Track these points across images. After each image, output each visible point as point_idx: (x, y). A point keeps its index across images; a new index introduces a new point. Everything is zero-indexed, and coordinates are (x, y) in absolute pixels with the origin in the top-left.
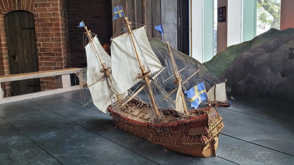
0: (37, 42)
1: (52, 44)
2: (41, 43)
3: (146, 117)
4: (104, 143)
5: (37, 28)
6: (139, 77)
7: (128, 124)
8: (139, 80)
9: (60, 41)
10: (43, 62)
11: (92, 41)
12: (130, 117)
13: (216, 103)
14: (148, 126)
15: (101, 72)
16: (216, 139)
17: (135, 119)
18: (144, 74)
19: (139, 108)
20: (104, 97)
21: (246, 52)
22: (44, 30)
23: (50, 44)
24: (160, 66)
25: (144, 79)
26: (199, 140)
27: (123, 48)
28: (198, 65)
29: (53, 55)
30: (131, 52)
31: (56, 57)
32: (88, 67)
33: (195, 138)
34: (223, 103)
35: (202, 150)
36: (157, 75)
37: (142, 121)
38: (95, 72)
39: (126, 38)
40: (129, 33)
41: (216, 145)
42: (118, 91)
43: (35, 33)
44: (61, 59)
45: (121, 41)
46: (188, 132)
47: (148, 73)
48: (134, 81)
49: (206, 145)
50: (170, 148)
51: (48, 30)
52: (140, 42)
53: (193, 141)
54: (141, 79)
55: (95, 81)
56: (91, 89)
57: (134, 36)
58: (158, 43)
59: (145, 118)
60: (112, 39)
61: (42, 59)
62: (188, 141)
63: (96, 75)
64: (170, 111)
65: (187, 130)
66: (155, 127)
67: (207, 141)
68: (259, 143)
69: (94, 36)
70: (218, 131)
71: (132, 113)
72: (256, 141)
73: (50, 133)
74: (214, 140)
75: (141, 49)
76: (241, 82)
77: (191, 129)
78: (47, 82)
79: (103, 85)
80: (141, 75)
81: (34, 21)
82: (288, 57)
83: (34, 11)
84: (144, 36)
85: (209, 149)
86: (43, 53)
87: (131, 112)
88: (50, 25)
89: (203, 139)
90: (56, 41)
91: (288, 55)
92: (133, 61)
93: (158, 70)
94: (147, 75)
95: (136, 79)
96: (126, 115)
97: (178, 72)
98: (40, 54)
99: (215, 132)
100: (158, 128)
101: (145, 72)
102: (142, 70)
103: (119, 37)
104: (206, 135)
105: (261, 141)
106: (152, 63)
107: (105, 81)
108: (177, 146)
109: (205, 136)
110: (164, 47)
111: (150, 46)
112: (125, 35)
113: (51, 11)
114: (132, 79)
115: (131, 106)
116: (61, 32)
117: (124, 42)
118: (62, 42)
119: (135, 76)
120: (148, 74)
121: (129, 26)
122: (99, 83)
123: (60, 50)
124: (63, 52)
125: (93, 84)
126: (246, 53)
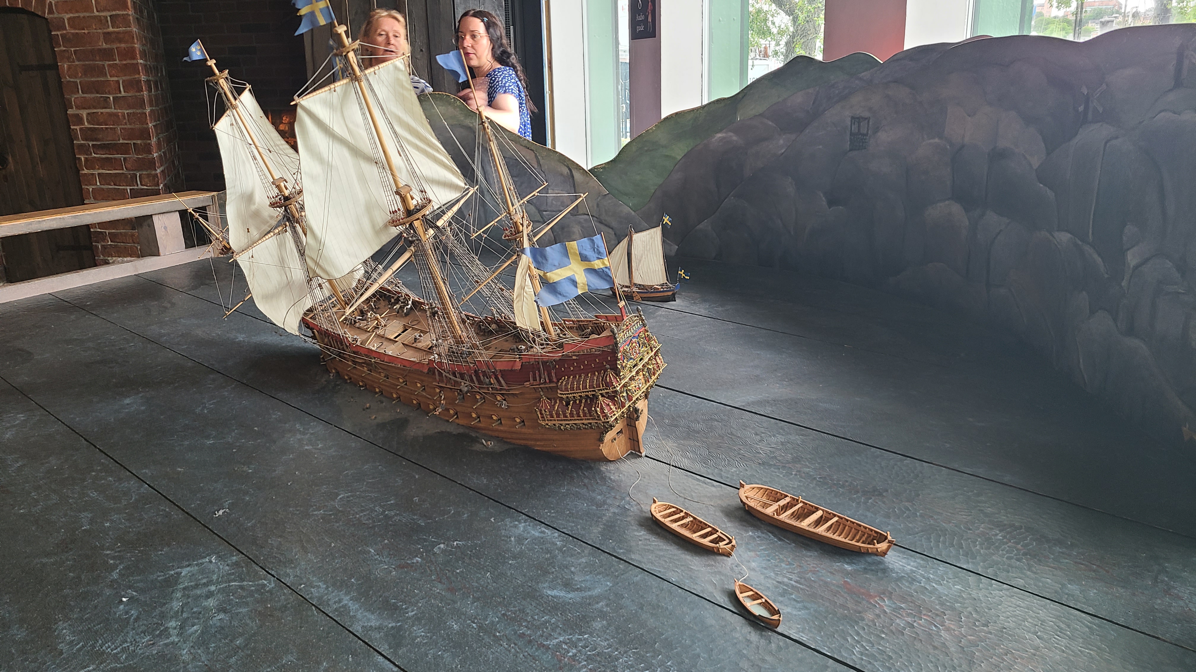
0: (70, 112)
1: (116, 115)
2: (84, 113)
3: (426, 341)
4: (298, 426)
5: (65, 66)
6: (394, 223)
7: (369, 364)
8: (395, 231)
9: (142, 105)
10: (96, 172)
11: (235, 107)
12: (373, 345)
13: (635, 289)
14: (432, 370)
15: (272, 205)
16: (642, 405)
17: (391, 350)
18: (409, 213)
19: (400, 314)
20: (289, 285)
21: (720, 131)
22: (88, 70)
23: (110, 115)
24: (460, 182)
25: (411, 225)
26: (590, 411)
27: (338, 129)
28: (577, 175)
29: (124, 149)
30: (365, 143)
31: (133, 156)
32: (228, 191)
33: (577, 406)
34: (656, 290)
35: (601, 440)
36: (450, 214)
37: (411, 356)
38: (253, 208)
39: (345, 94)
40: (355, 78)
41: (642, 424)
42: (328, 268)
43: (60, 83)
44: (151, 164)
45: (331, 106)
46: (557, 388)
47: (423, 207)
48: (378, 232)
49: (611, 427)
50: (501, 435)
51: (101, 71)
52: (393, 107)
53: (571, 414)
54: (401, 228)
55: (255, 233)
56: (243, 260)
57: (372, 90)
58: (451, 109)
59: (419, 345)
60: (297, 100)
61: (90, 163)
62: (558, 415)
63: (256, 215)
64: (498, 323)
65: (551, 381)
66: (454, 374)
67: (614, 413)
68: (768, 411)
69: (240, 91)
70: (647, 381)
71: (380, 332)
72: (760, 403)
73: (127, 401)
74: (636, 410)
75: (395, 132)
76: (705, 225)
77: (563, 382)
78: (113, 236)
79: (281, 246)
80: (401, 214)
81: (52, 41)
82: (847, 146)
83: (51, 12)
84: (402, 86)
85: (622, 436)
86: (91, 143)
87: (376, 328)
88: (107, 54)
89: (602, 409)
90: (129, 107)
91: (848, 138)
92: (372, 171)
93: (455, 195)
94: (419, 215)
95: (386, 226)
96: (360, 338)
97: (517, 205)
98: (84, 149)
99: (639, 386)
100: (462, 376)
101: (412, 204)
102: (404, 200)
103: (322, 94)
104: (613, 397)
105: (775, 402)
106: (435, 176)
107: (289, 235)
108: (524, 430)
109: (607, 401)
110: (468, 122)
111: (425, 122)
112: (340, 85)
113: (105, 9)
114: (373, 226)
115: (376, 310)
116: (143, 78)
117: (340, 108)
118: (148, 110)
119: (382, 217)
120: (422, 212)
121: (351, 55)
122: (270, 242)
123: (145, 134)
124: (154, 141)
125: (251, 245)
126: (719, 135)
